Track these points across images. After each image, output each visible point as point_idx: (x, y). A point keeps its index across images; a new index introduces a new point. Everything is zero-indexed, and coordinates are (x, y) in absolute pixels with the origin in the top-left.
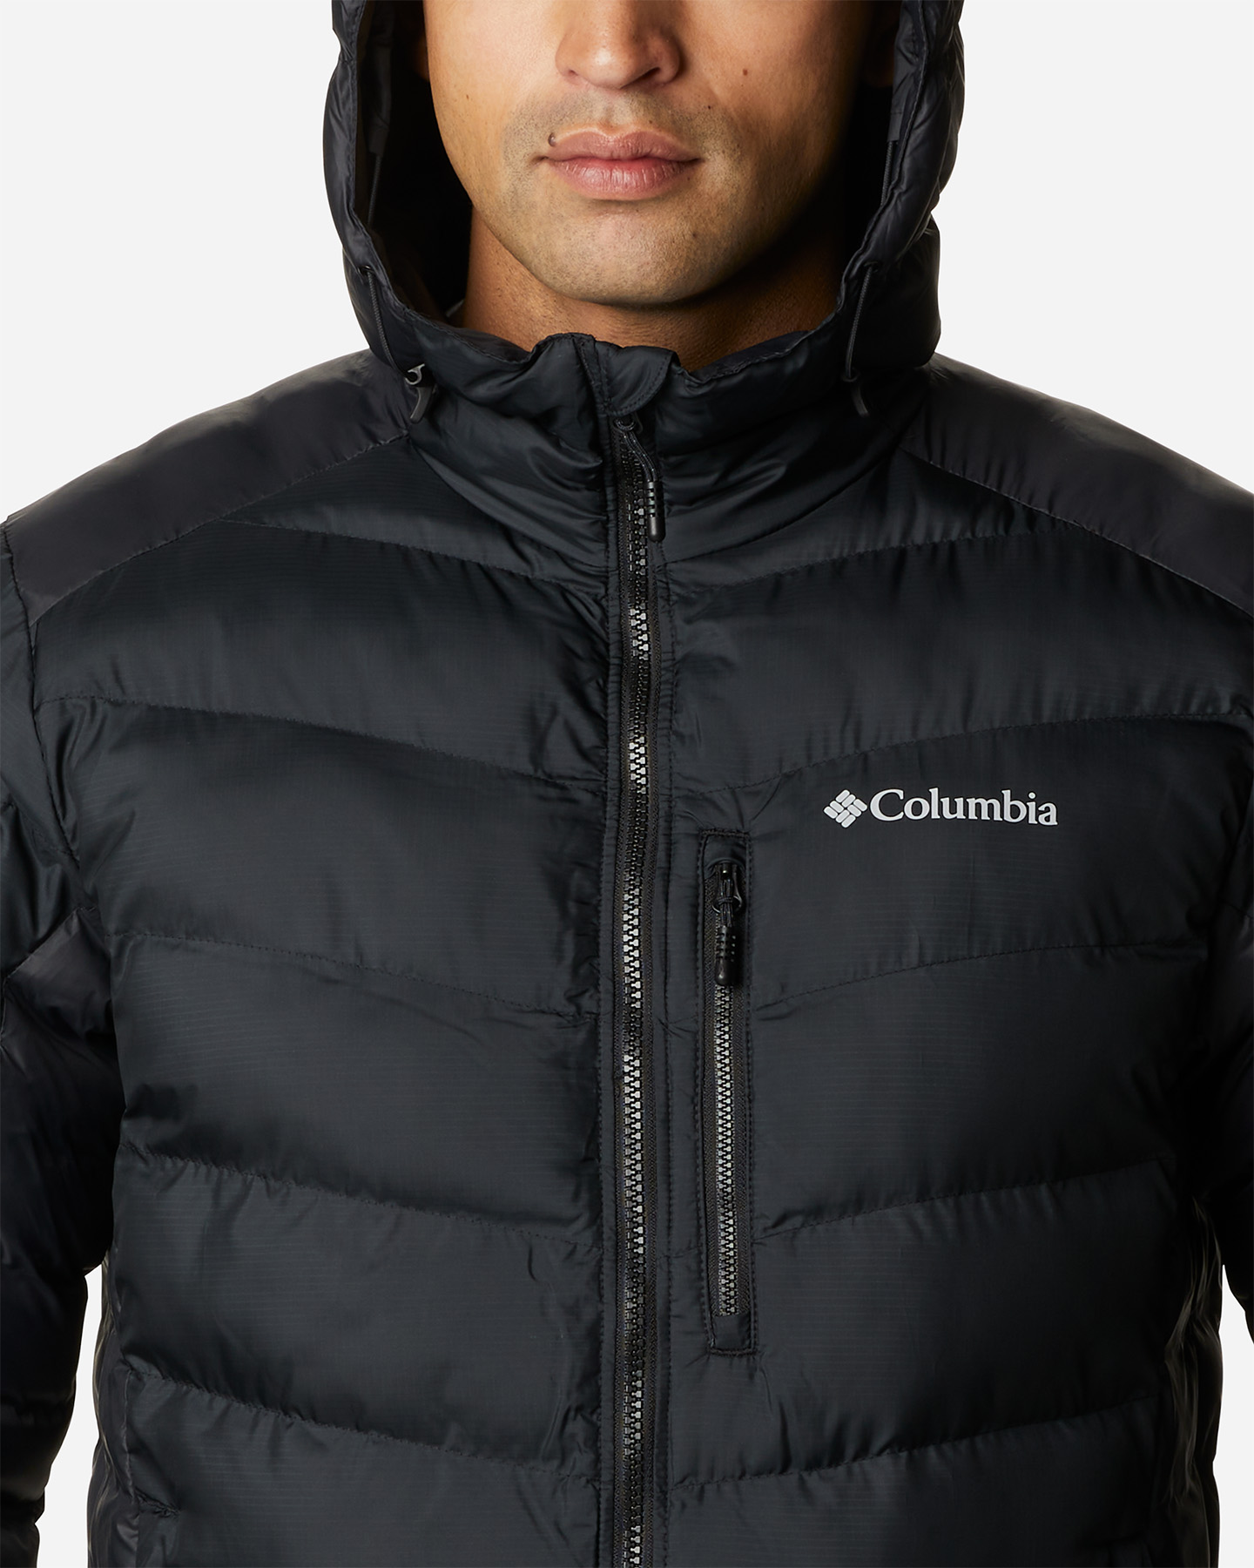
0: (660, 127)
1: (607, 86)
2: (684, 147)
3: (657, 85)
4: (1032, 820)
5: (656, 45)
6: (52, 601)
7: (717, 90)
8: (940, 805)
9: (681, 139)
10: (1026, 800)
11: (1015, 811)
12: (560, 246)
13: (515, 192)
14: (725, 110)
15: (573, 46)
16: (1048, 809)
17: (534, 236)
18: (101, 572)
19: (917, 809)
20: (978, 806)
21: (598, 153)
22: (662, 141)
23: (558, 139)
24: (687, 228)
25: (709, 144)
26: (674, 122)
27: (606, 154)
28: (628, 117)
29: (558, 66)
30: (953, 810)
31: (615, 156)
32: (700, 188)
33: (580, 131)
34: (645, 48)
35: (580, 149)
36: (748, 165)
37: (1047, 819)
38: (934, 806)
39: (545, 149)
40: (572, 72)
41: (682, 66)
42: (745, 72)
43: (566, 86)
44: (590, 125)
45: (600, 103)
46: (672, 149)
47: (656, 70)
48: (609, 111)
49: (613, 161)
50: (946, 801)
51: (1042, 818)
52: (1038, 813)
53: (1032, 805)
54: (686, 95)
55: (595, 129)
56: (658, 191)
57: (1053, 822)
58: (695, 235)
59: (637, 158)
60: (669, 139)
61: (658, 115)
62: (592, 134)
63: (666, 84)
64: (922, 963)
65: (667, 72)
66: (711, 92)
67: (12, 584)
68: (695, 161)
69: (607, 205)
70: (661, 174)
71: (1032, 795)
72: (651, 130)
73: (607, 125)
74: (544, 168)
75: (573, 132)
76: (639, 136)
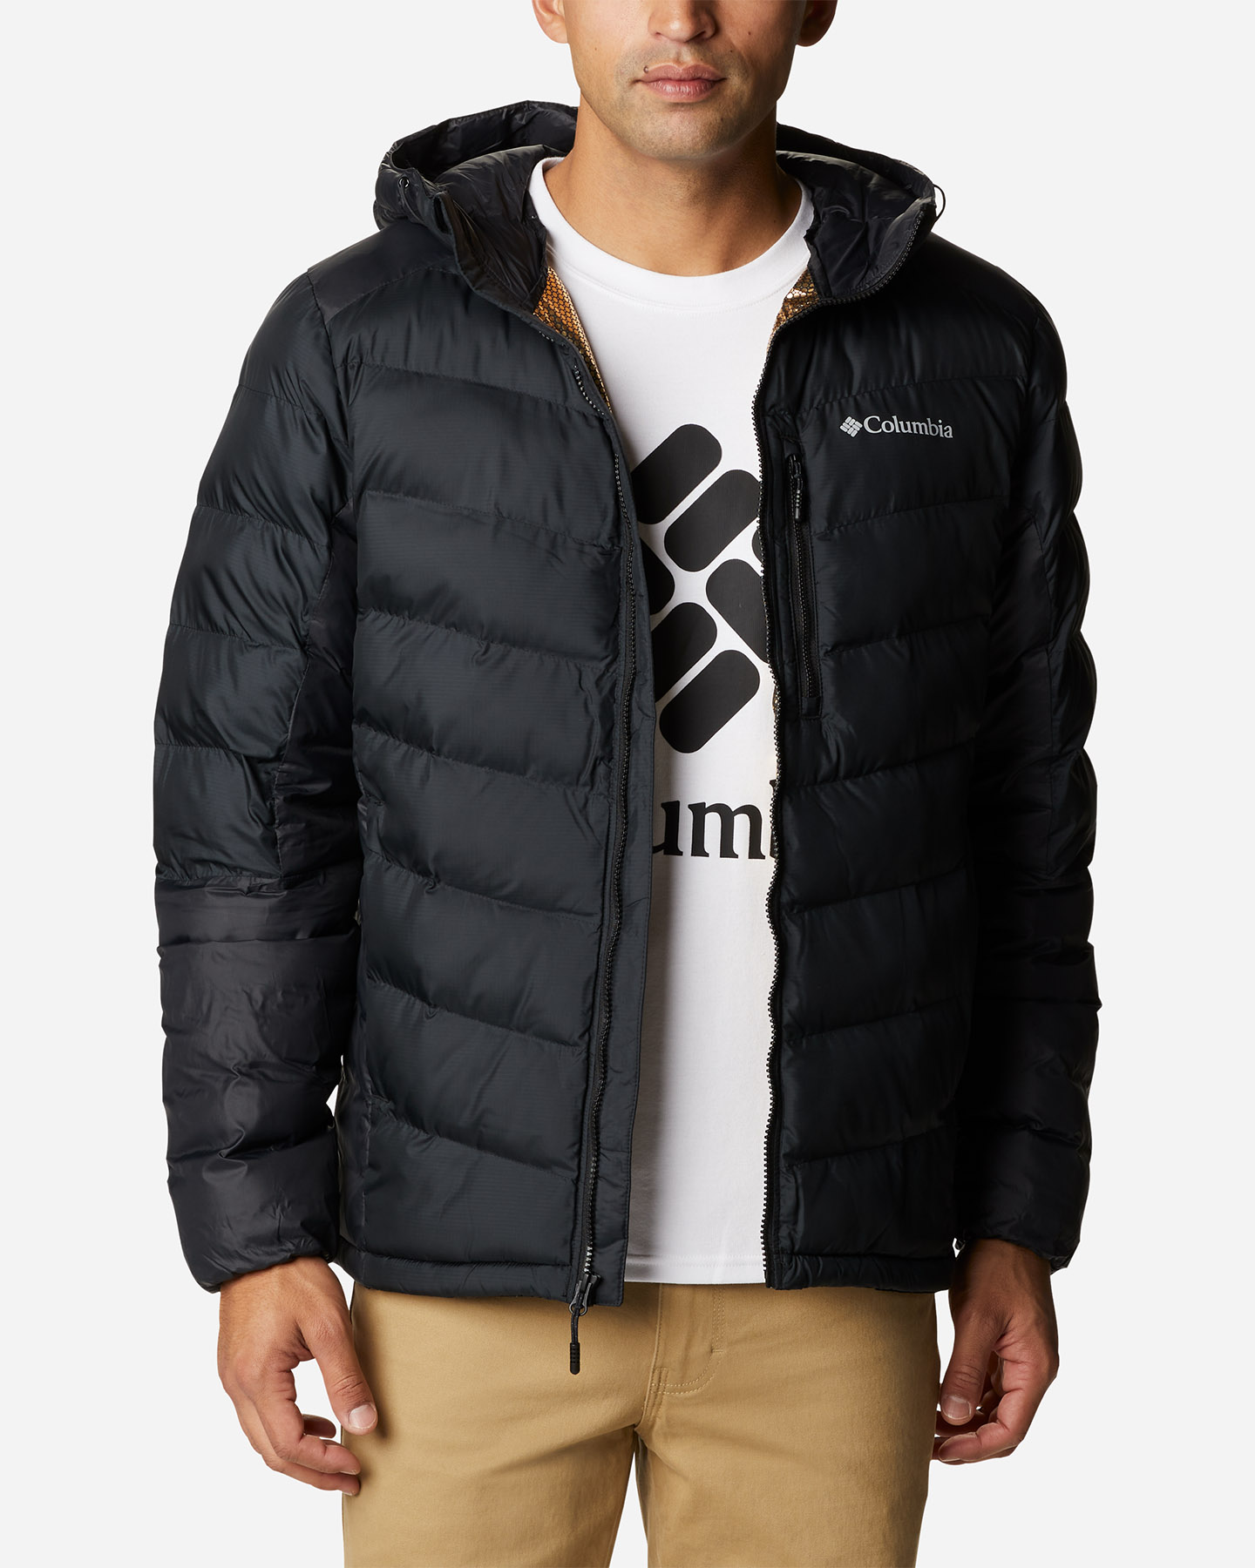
0: (706, 62)
1: (679, 41)
2: (718, 73)
3: (703, 40)
4: (942, 435)
5: (705, 18)
6: (337, 310)
7: (734, 42)
8: (899, 425)
9: (718, 69)
10: (938, 424)
11: (934, 431)
12: (648, 128)
13: (622, 99)
14: (739, 53)
15: (657, 18)
16: (948, 429)
17: (633, 122)
18: (363, 295)
19: (888, 427)
20: (917, 426)
21: (672, 77)
22: (708, 71)
23: (650, 69)
24: (718, 117)
25: (732, 71)
26: (713, 59)
27: (678, 77)
28: (689, 58)
29: (649, 30)
30: (906, 428)
31: (683, 77)
32: (725, 93)
33: (663, 64)
34: (699, 19)
35: (662, 74)
36: (750, 81)
37: (948, 435)
38: (896, 426)
39: (641, 74)
40: (658, 34)
41: (717, 30)
42: (750, 33)
43: (653, 41)
44: (668, 61)
45: (673, 49)
46: (713, 74)
47: (703, 33)
48: (679, 55)
49: (680, 81)
50: (902, 423)
51: (946, 433)
52: (944, 431)
53: (941, 426)
54: (719, 46)
55: (671, 64)
56: (704, 96)
57: (951, 436)
58: (722, 119)
59: (693, 78)
60: (711, 69)
61: (705, 56)
62: (670, 67)
63: (707, 39)
64: (895, 511)
65: (709, 32)
66: (732, 43)
67: (314, 301)
68: (723, 80)
69: (676, 106)
70: (705, 87)
71: (940, 421)
72: (702, 64)
73: (678, 61)
74: (639, 85)
75: (659, 65)
76: (696, 67)
